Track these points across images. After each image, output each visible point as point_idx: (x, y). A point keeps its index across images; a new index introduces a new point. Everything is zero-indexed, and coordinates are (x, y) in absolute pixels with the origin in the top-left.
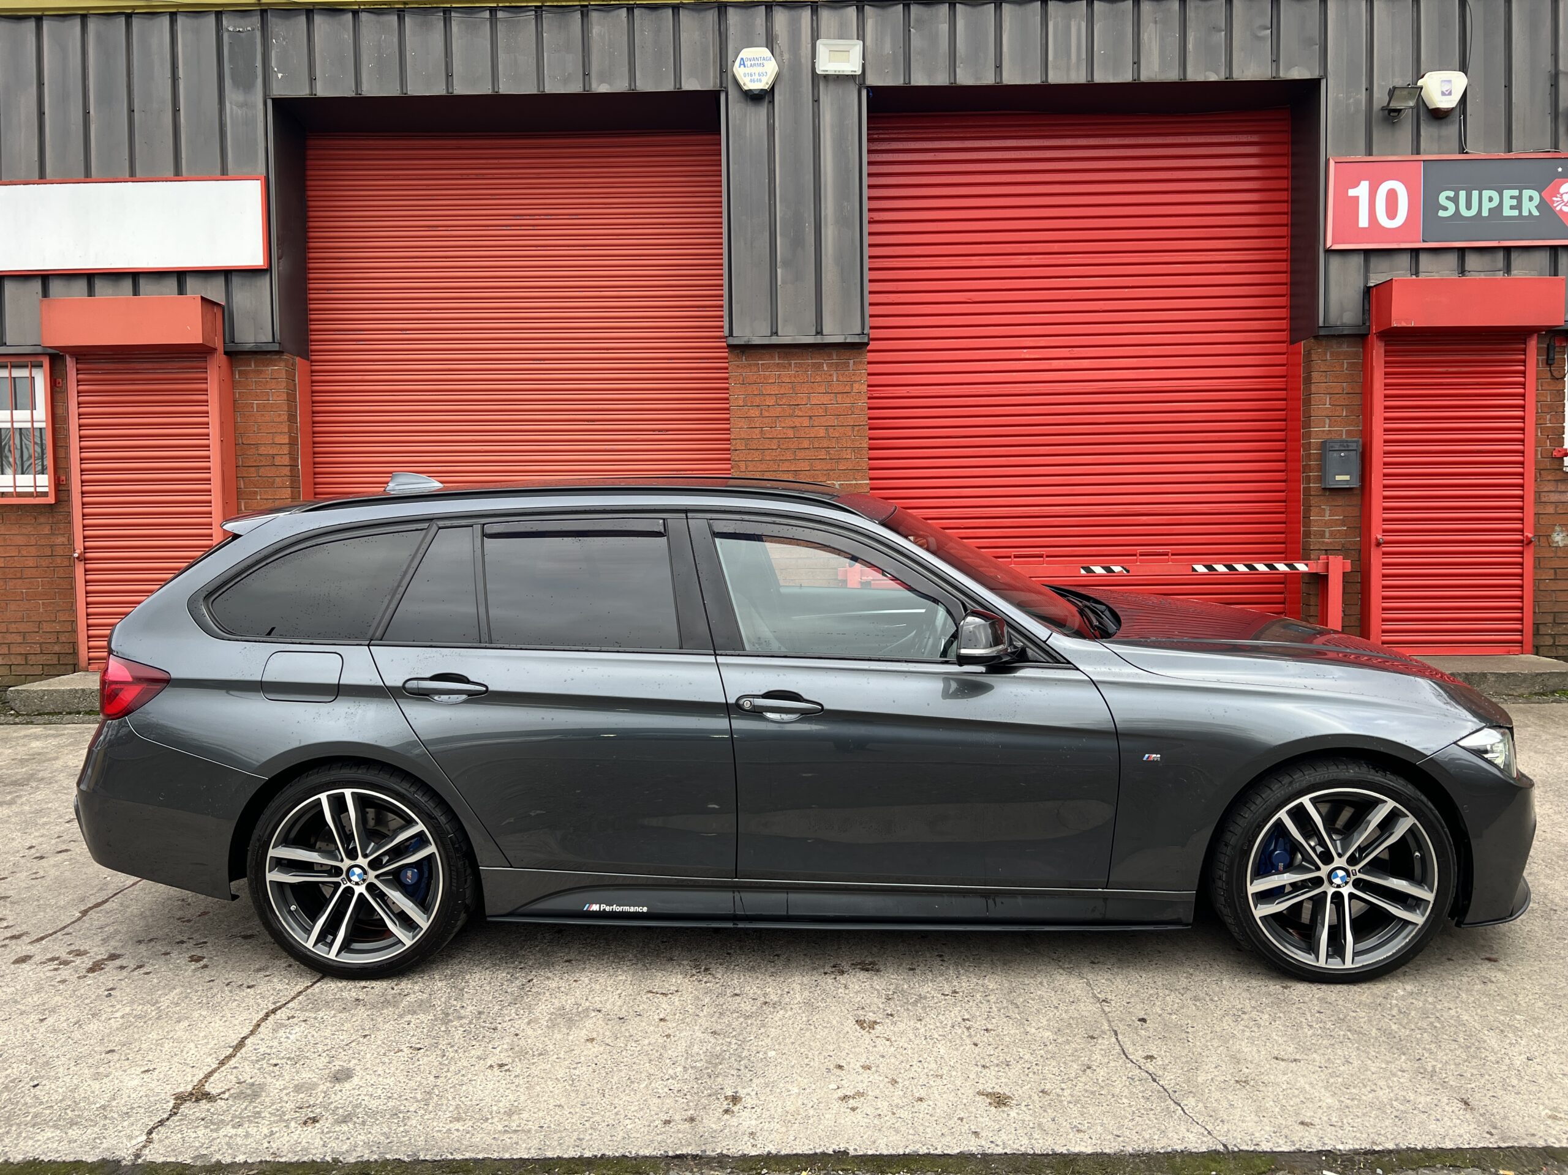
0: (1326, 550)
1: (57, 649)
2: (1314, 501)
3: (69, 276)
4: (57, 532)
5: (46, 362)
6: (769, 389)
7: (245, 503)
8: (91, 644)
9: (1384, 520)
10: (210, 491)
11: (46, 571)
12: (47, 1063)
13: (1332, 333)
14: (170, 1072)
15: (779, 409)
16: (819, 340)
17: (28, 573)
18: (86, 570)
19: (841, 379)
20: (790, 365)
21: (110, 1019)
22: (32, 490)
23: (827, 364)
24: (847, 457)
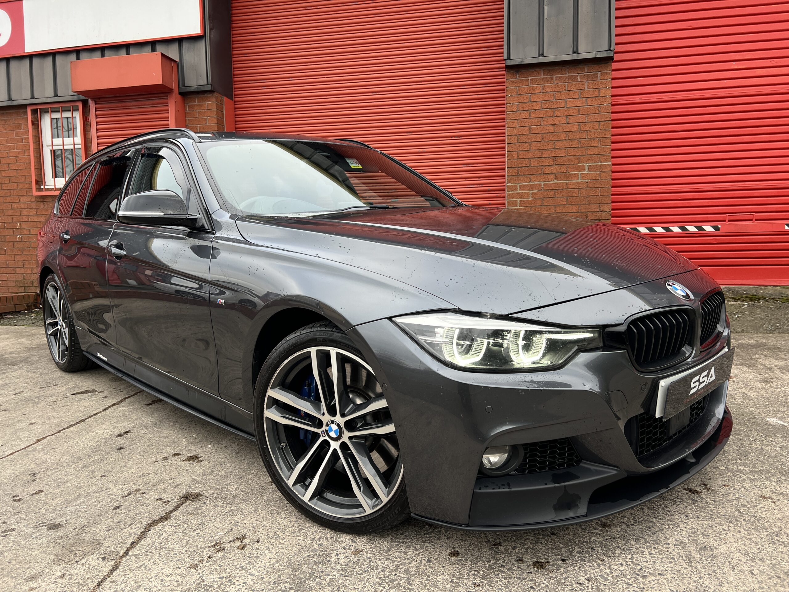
3: (91, 49)
5: (80, 105)
6: (535, 98)
15: (543, 111)
16: (575, 57)
19: (591, 87)
20: (552, 79)
23: (580, 76)
24: (595, 145)
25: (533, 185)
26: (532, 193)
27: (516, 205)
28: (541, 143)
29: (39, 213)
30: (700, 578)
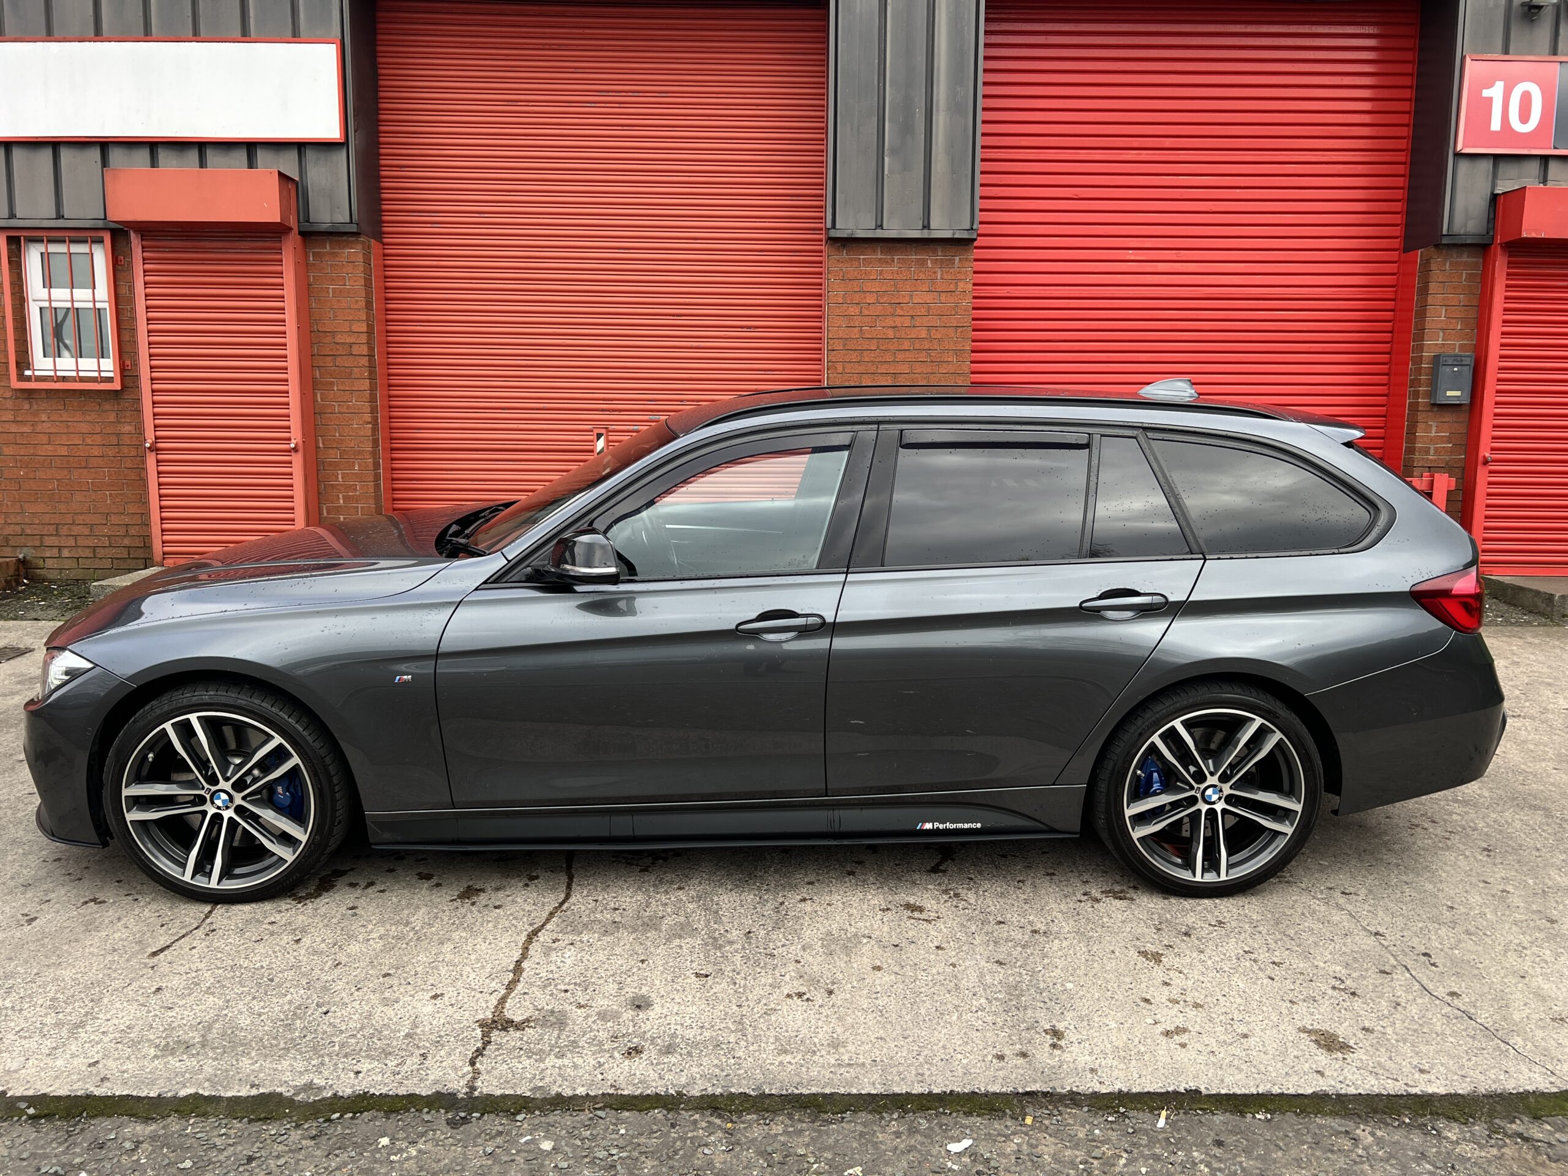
0: (1429, 467)
1: (127, 542)
2: (1421, 416)
3: (131, 144)
4: (123, 420)
5: (107, 238)
6: (869, 286)
7: (321, 394)
8: (165, 538)
9: (1493, 438)
10: (287, 381)
11: (113, 462)
12: (325, 989)
13: (1455, 242)
14: (460, 998)
15: (880, 307)
16: (925, 234)
17: (93, 462)
18: (158, 461)
19: (946, 277)
20: (893, 261)
21: (368, 940)
22: (96, 374)
23: (932, 261)
24: (949, 360)
28: (876, 352)
29: (19, 419)
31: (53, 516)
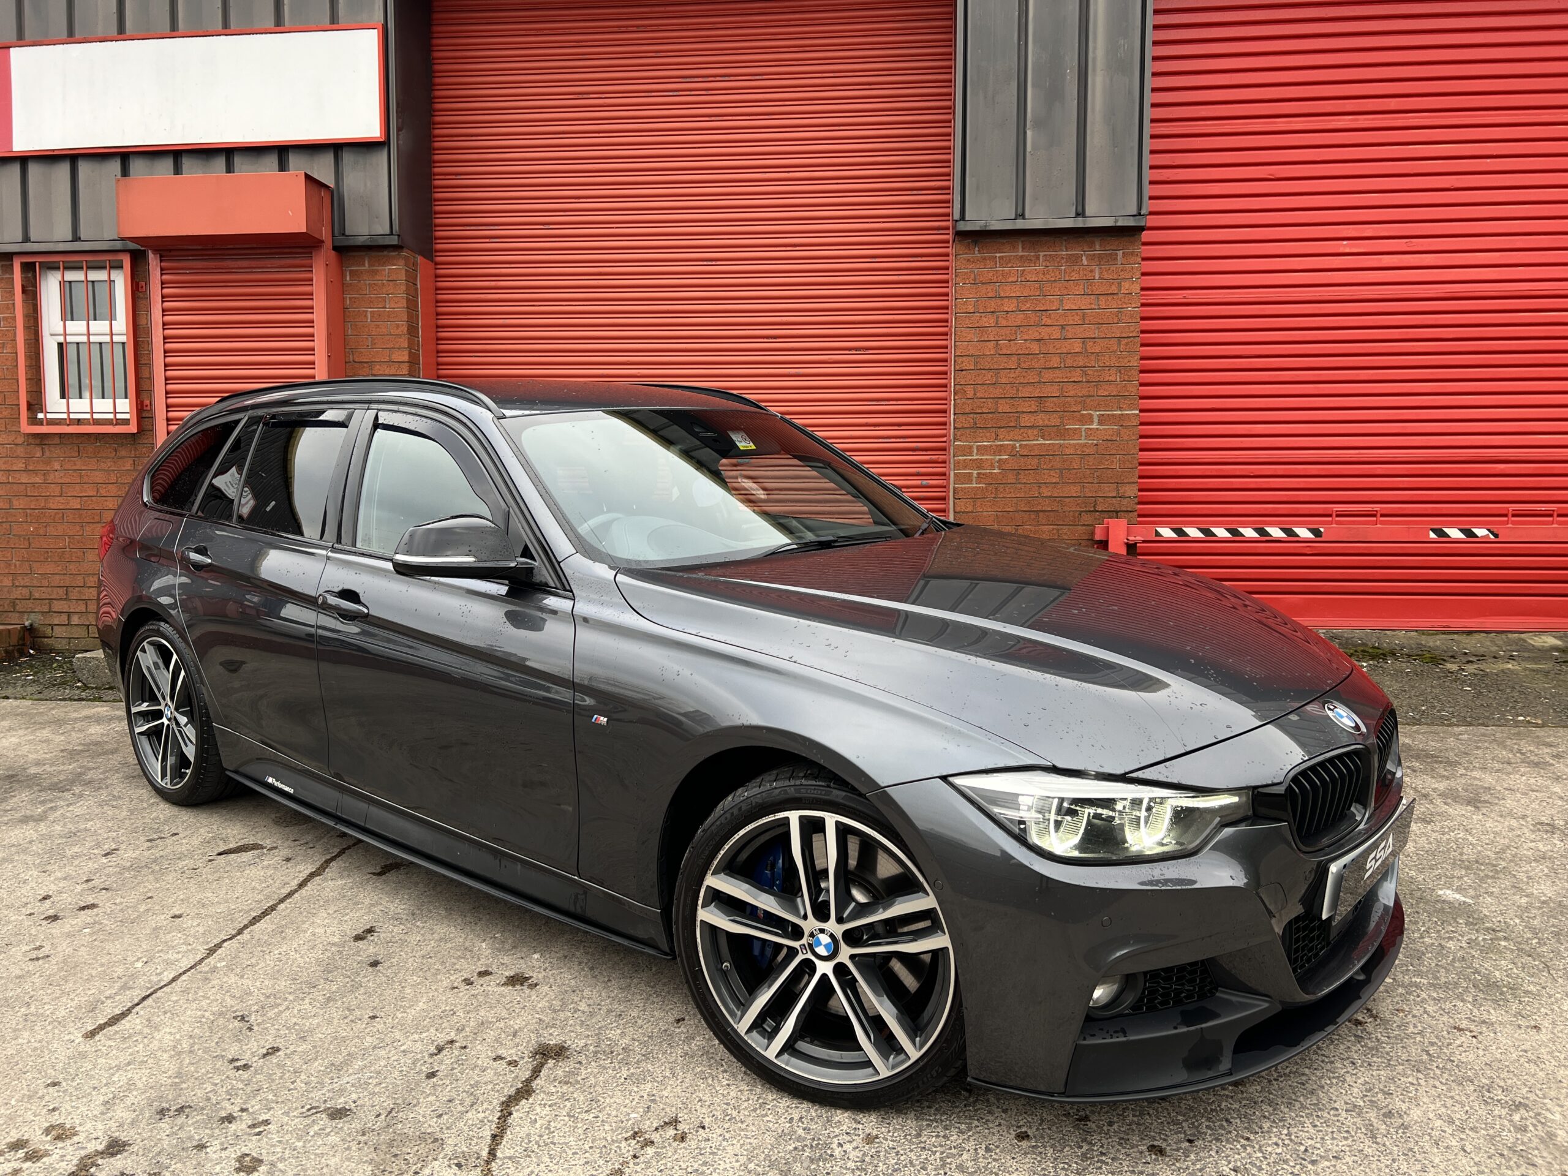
3: (152, 153)
5: (127, 261)
6: (1008, 291)
15: (1021, 316)
16: (1079, 223)
19: (1105, 277)
20: (1038, 258)
22: (111, 416)
23: (1087, 256)
24: (1110, 378)
25: (1001, 445)
26: (1000, 460)
27: (971, 482)
28: (1017, 371)
29: (31, 468)
30: (1394, 1160)
31: (62, 577)
